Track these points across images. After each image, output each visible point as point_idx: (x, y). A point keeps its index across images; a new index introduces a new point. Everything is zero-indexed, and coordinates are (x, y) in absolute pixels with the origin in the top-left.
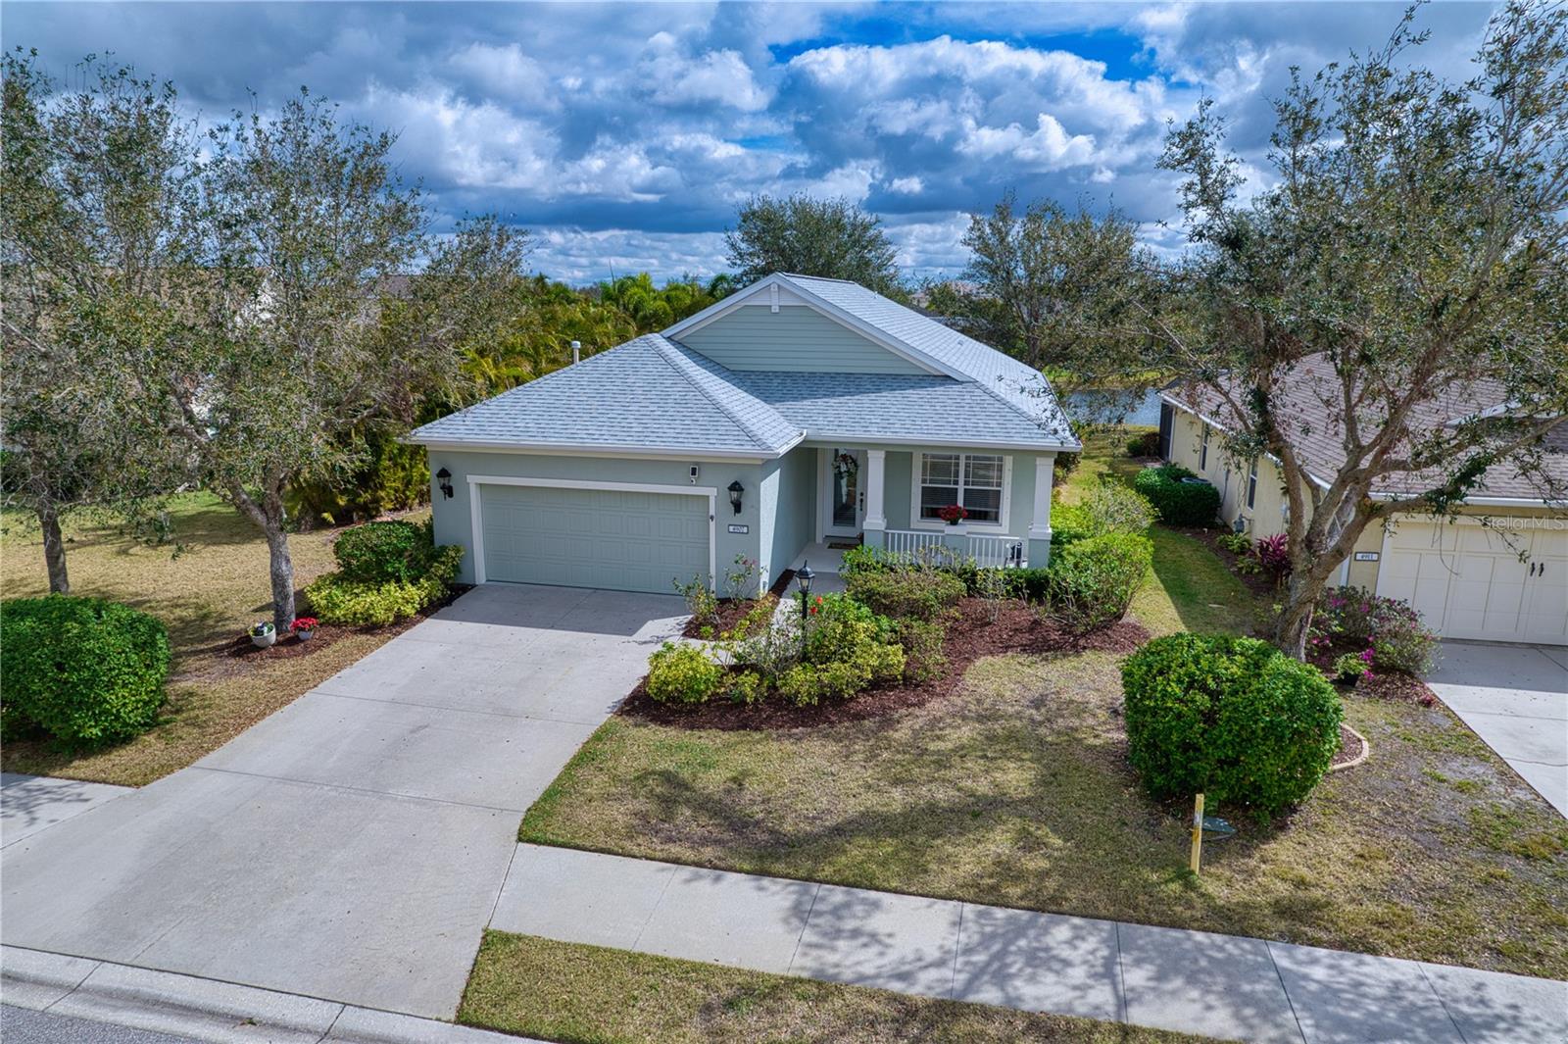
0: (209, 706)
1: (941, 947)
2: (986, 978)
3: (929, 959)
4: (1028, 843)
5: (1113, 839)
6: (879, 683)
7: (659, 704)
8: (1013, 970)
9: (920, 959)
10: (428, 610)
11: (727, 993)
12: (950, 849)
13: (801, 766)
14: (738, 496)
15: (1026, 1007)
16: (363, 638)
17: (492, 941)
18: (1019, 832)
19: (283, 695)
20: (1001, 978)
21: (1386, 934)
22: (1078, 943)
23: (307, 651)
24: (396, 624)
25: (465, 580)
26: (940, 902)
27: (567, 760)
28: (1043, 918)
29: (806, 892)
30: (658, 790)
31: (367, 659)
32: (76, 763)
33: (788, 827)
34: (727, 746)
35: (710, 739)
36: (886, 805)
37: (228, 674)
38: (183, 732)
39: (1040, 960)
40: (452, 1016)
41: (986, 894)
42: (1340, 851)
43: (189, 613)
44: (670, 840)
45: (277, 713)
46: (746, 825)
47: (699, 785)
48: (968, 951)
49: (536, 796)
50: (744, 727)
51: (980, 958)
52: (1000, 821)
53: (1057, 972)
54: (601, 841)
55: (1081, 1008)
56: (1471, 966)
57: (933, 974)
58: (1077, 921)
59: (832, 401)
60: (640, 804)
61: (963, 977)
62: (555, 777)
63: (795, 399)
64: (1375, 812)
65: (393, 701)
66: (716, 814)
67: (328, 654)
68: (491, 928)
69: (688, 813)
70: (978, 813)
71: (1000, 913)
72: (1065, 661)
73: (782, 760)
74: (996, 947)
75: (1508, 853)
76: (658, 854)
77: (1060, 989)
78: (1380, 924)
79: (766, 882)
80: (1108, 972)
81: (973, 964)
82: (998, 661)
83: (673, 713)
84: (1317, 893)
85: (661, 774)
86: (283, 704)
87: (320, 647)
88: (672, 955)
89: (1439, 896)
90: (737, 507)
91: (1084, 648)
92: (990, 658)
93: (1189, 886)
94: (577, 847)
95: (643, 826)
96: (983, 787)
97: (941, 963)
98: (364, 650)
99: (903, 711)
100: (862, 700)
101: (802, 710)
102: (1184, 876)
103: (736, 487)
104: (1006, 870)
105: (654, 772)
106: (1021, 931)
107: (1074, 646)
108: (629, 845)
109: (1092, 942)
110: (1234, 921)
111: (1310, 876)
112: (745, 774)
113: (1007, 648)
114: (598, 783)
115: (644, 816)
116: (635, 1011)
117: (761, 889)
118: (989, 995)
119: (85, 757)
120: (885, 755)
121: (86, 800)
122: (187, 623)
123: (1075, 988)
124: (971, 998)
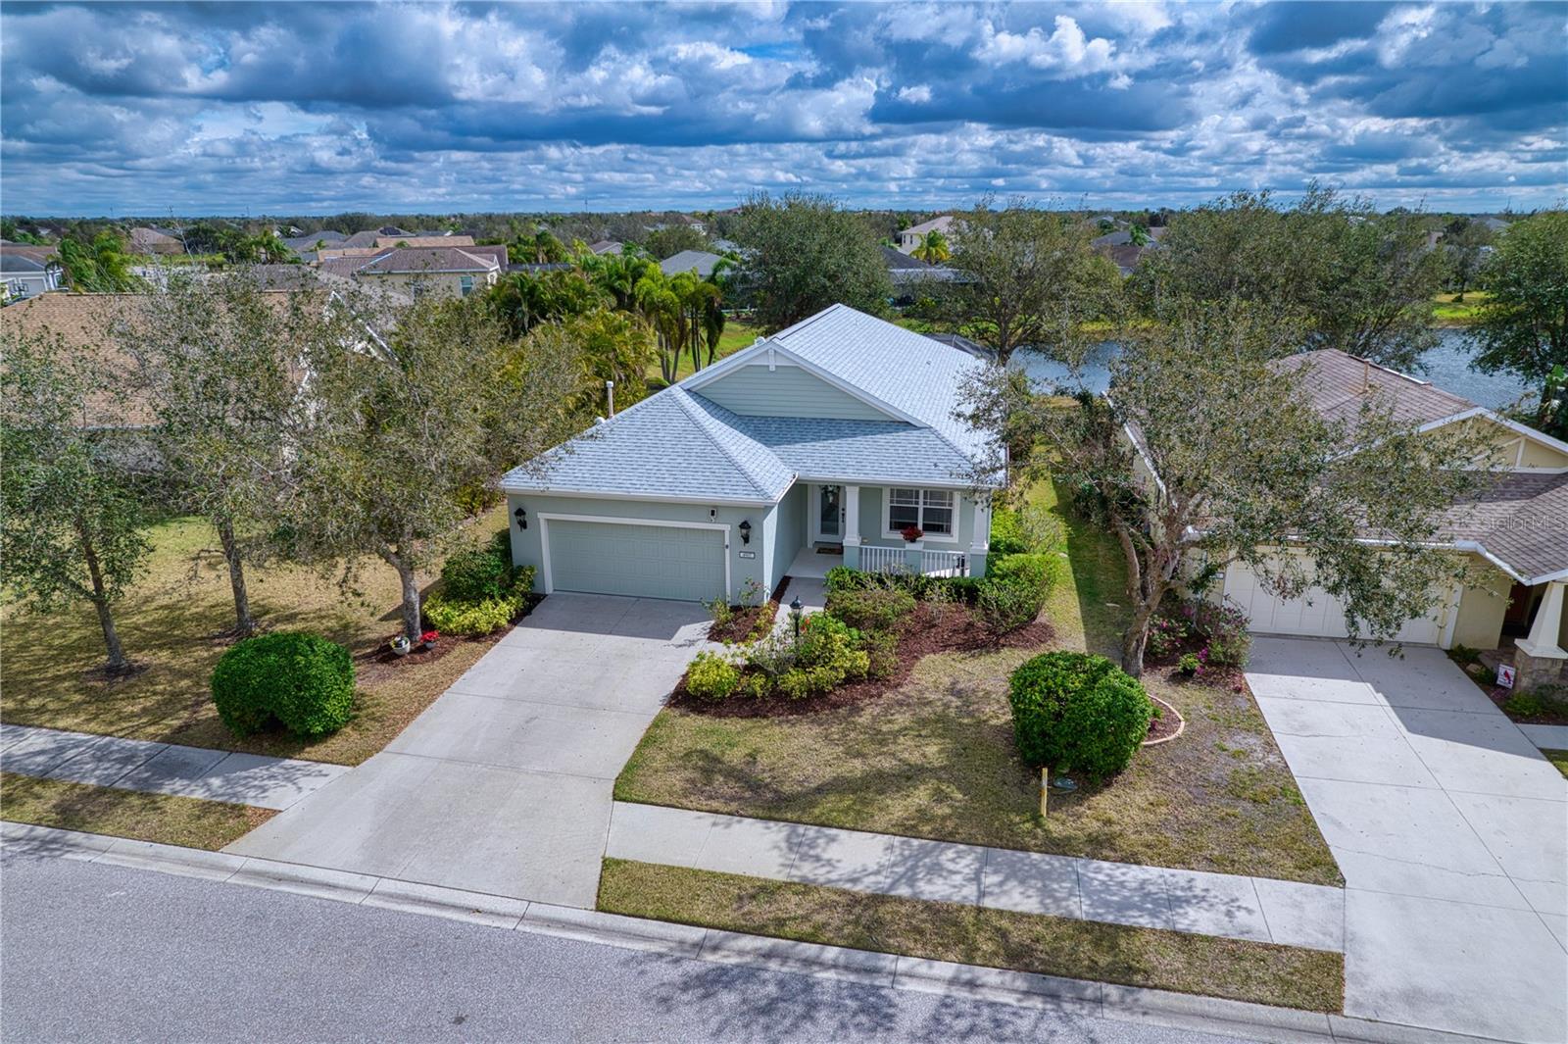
0: (378, 705)
1: (878, 863)
2: (904, 881)
3: (870, 870)
4: (940, 797)
5: (995, 794)
6: (852, 679)
7: (696, 698)
8: (920, 876)
9: (865, 870)
10: (514, 621)
11: (751, 891)
12: (889, 802)
13: (795, 743)
14: (747, 530)
15: (924, 897)
16: (474, 645)
17: (607, 864)
18: (935, 790)
19: (428, 695)
20: (912, 882)
21: (1150, 853)
22: (958, 860)
23: (434, 658)
24: (493, 633)
25: (538, 590)
26: (879, 836)
27: (637, 742)
28: (944, 845)
29: (794, 831)
30: (700, 763)
31: (479, 663)
32: (307, 749)
33: (786, 788)
34: (747, 730)
35: (733, 725)
36: (851, 771)
37: (382, 678)
38: (368, 724)
39: (936, 869)
40: (594, 907)
41: (907, 830)
42: (1138, 800)
43: (332, 623)
44: (711, 798)
45: (428, 709)
46: (759, 787)
47: (726, 758)
48: (894, 865)
49: (620, 769)
50: (755, 716)
51: (900, 870)
52: (924, 782)
53: (945, 878)
54: (667, 799)
55: (956, 898)
56: (1193, 869)
57: (872, 878)
58: (962, 847)
59: (818, 445)
60: (689, 774)
61: (889, 881)
62: (631, 754)
63: (789, 443)
64: (1171, 774)
65: (508, 698)
66: (738, 780)
67: (451, 659)
68: (607, 856)
69: (721, 779)
70: (909, 776)
71: (915, 842)
72: (987, 657)
73: (782, 739)
74: (909, 864)
75: (1244, 799)
76: (704, 808)
77: (946, 887)
78: (1148, 846)
79: (772, 824)
80: (976, 878)
81: (896, 873)
82: (938, 657)
83: (706, 704)
84: (1117, 828)
85: (701, 751)
86: (430, 702)
87: (443, 654)
88: (718, 870)
89: (1192, 828)
90: (746, 539)
91: (1003, 646)
92: (932, 655)
93: (1038, 825)
94: (652, 804)
95: (692, 789)
96: (915, 758)
97: (877, 873)
98: (477, 656)
99: (867, 701)
100: (837, 693)
101: (795, 701)
102: (1036, 819)
103: (745, 525)
104: (923, 815)
105: (696, 751)
106: (927, 854)
107: (996, 644)
108: (685, 802)
109: (968, 859)
110: (1059, 847)
111: (1114, 816)
112: (757, 751)
113: (946, 647)
114: (659, 759)
115: (693, 781)
116: (699, 902)
117: (768, 828)
118: (904, 891)
119: (312, 745)
120: (852, 735)
121: (326, 775)
122: (335, 632)
123: (955, 887)
124: (893, 893)
